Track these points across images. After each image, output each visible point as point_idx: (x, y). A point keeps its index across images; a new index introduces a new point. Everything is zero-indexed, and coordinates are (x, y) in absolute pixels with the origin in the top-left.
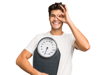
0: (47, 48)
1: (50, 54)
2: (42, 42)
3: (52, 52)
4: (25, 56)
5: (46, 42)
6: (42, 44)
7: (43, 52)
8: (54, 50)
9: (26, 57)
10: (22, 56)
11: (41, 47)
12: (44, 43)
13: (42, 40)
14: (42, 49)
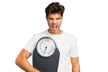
0: (46, 47)
1: (49, 53)
2: (41, 42)
3: (51, 52)
4: (24, 56)
5: (45, 42)
6: (41, 44)
7: (42, 51)
8: (53, 49)
9: (26, 57)
10: (21, 56)
11: (40, 46)
12: (42, 43)
13: (41, 40)
14: (41, 49)
